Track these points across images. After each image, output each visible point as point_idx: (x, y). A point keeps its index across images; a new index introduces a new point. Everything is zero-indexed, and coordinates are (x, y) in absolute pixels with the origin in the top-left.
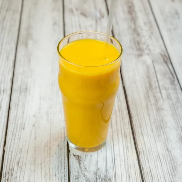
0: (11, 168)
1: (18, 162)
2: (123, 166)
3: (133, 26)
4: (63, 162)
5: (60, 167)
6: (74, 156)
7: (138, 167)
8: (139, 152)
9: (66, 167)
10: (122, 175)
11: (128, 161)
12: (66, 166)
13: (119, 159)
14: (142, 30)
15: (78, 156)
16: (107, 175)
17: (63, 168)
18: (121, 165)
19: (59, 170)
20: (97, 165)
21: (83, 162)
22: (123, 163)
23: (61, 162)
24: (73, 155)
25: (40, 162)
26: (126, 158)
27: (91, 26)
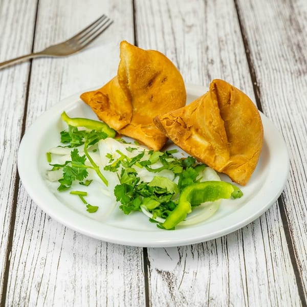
0: (23, 295)
1: (40, 284)
2: (265, 295)
4: (134, 285)
5: (128, 294)
6: (160, 272)
7: (298, 297)
8: (301, 267)
9: (141, 294)
11: (277, 285)
12: (141, 292)
13: (255, 280)
15: (168, 273)
17: (136, 296)
18: (260, 292)
19: (127, 299)
20: (208, 291)
21: (178, 284)
22: (264, 289)
23: (131, 284)
24: (157, 270)
25: (85, 284)
26: (271, 279)
27: (195, 12)
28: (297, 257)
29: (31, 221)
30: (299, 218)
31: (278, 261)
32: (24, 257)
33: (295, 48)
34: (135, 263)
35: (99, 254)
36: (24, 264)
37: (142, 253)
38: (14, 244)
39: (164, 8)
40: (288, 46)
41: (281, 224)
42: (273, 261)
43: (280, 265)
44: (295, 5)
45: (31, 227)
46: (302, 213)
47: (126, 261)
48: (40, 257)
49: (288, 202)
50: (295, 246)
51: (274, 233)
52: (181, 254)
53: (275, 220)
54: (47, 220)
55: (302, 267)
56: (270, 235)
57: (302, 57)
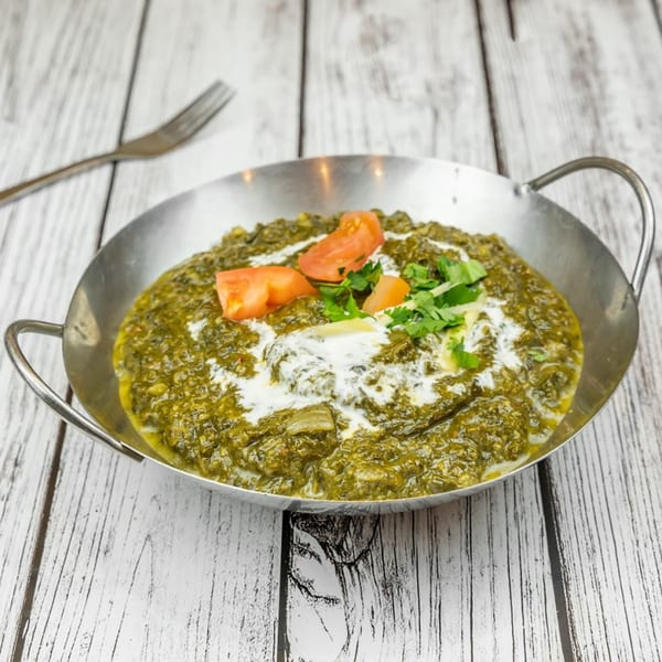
28: (574, 638)
29: (71, 557)
30: (584, 555)
31: (537, 646)
32: (51, 631)
33: (598, 205)
34: (260, 646)
35: (193, 626)
36: (50, 646)
37: (277, 624)
38: (36, 605)
39: (357, 126)
40: (585, 203)
41: (548, 568)
42: (527, 646)
43: (539, 654)
44: (603, 121)
45: (70, 570)
46: (590, 545)
47: (244, 642)
48: (82, 631)
49: (564, 521)
50: (571, 615)
51: (533, 587)
52: (351, 629)
53: (536, 560)
54: (101, 555)
55: (583, 659)
56: (524, 591)
57: (609, 225)
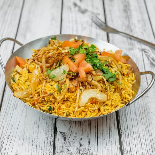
3: (127, 23)
10: (103, 151)
14: (135, 26)
16: (89, 151)
